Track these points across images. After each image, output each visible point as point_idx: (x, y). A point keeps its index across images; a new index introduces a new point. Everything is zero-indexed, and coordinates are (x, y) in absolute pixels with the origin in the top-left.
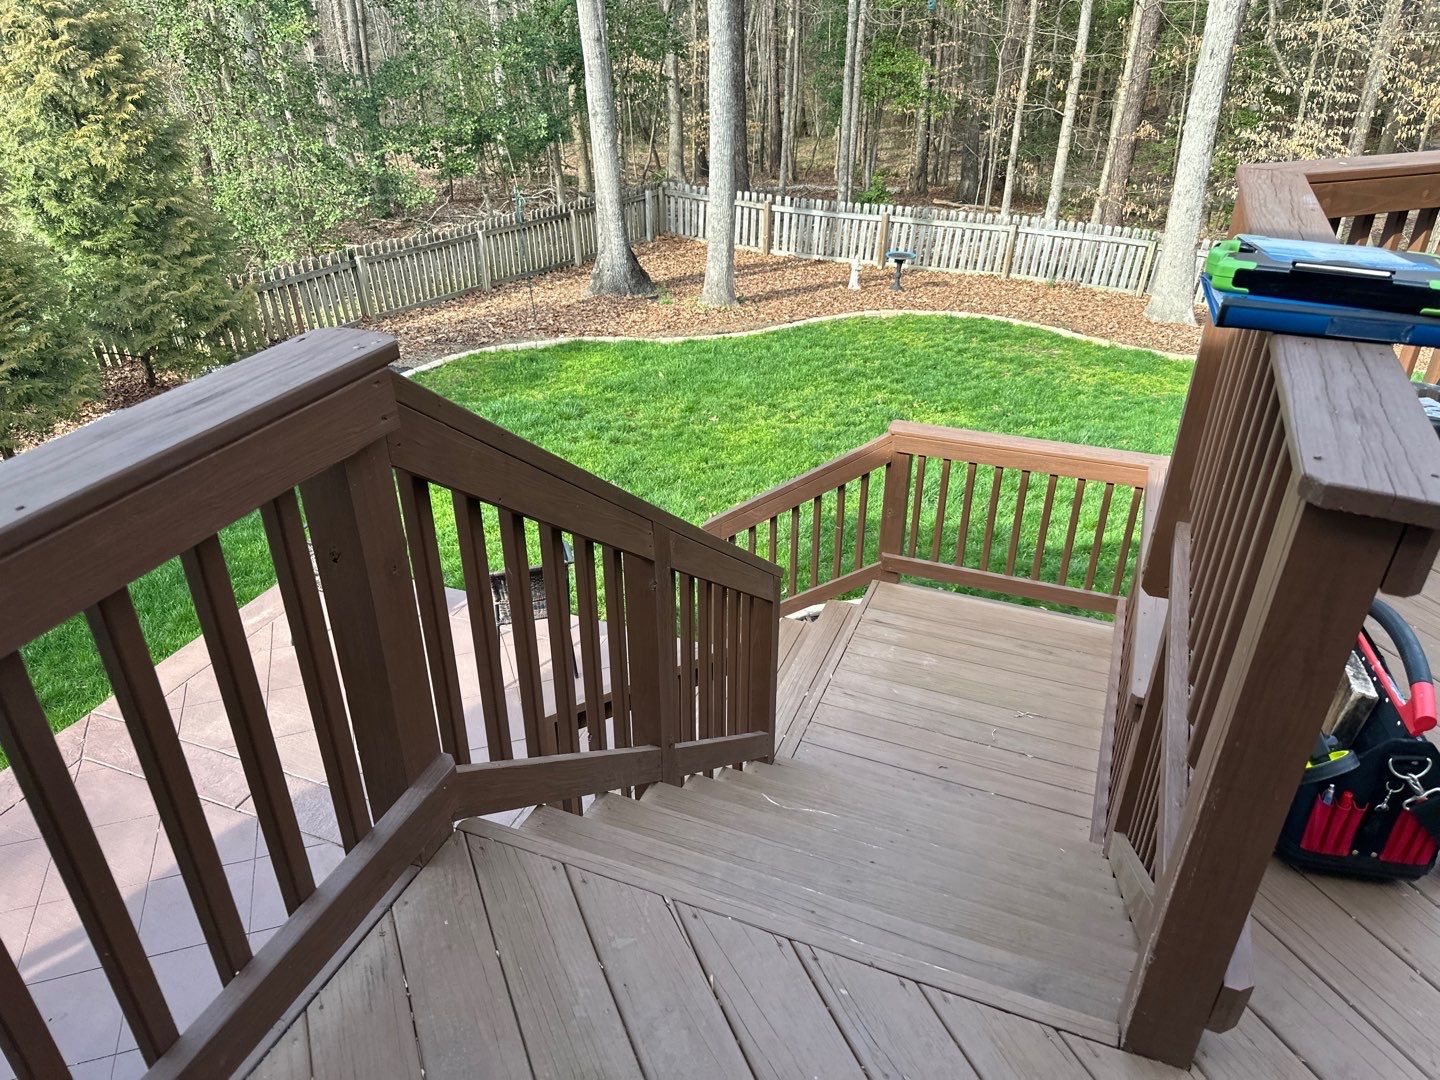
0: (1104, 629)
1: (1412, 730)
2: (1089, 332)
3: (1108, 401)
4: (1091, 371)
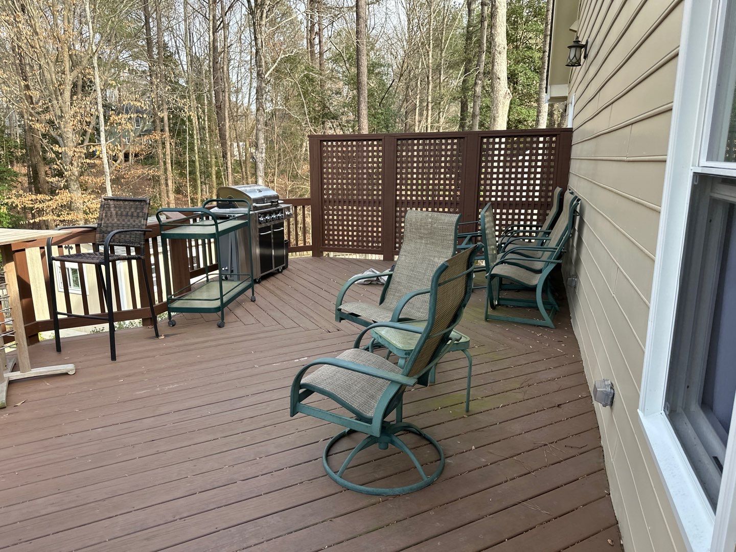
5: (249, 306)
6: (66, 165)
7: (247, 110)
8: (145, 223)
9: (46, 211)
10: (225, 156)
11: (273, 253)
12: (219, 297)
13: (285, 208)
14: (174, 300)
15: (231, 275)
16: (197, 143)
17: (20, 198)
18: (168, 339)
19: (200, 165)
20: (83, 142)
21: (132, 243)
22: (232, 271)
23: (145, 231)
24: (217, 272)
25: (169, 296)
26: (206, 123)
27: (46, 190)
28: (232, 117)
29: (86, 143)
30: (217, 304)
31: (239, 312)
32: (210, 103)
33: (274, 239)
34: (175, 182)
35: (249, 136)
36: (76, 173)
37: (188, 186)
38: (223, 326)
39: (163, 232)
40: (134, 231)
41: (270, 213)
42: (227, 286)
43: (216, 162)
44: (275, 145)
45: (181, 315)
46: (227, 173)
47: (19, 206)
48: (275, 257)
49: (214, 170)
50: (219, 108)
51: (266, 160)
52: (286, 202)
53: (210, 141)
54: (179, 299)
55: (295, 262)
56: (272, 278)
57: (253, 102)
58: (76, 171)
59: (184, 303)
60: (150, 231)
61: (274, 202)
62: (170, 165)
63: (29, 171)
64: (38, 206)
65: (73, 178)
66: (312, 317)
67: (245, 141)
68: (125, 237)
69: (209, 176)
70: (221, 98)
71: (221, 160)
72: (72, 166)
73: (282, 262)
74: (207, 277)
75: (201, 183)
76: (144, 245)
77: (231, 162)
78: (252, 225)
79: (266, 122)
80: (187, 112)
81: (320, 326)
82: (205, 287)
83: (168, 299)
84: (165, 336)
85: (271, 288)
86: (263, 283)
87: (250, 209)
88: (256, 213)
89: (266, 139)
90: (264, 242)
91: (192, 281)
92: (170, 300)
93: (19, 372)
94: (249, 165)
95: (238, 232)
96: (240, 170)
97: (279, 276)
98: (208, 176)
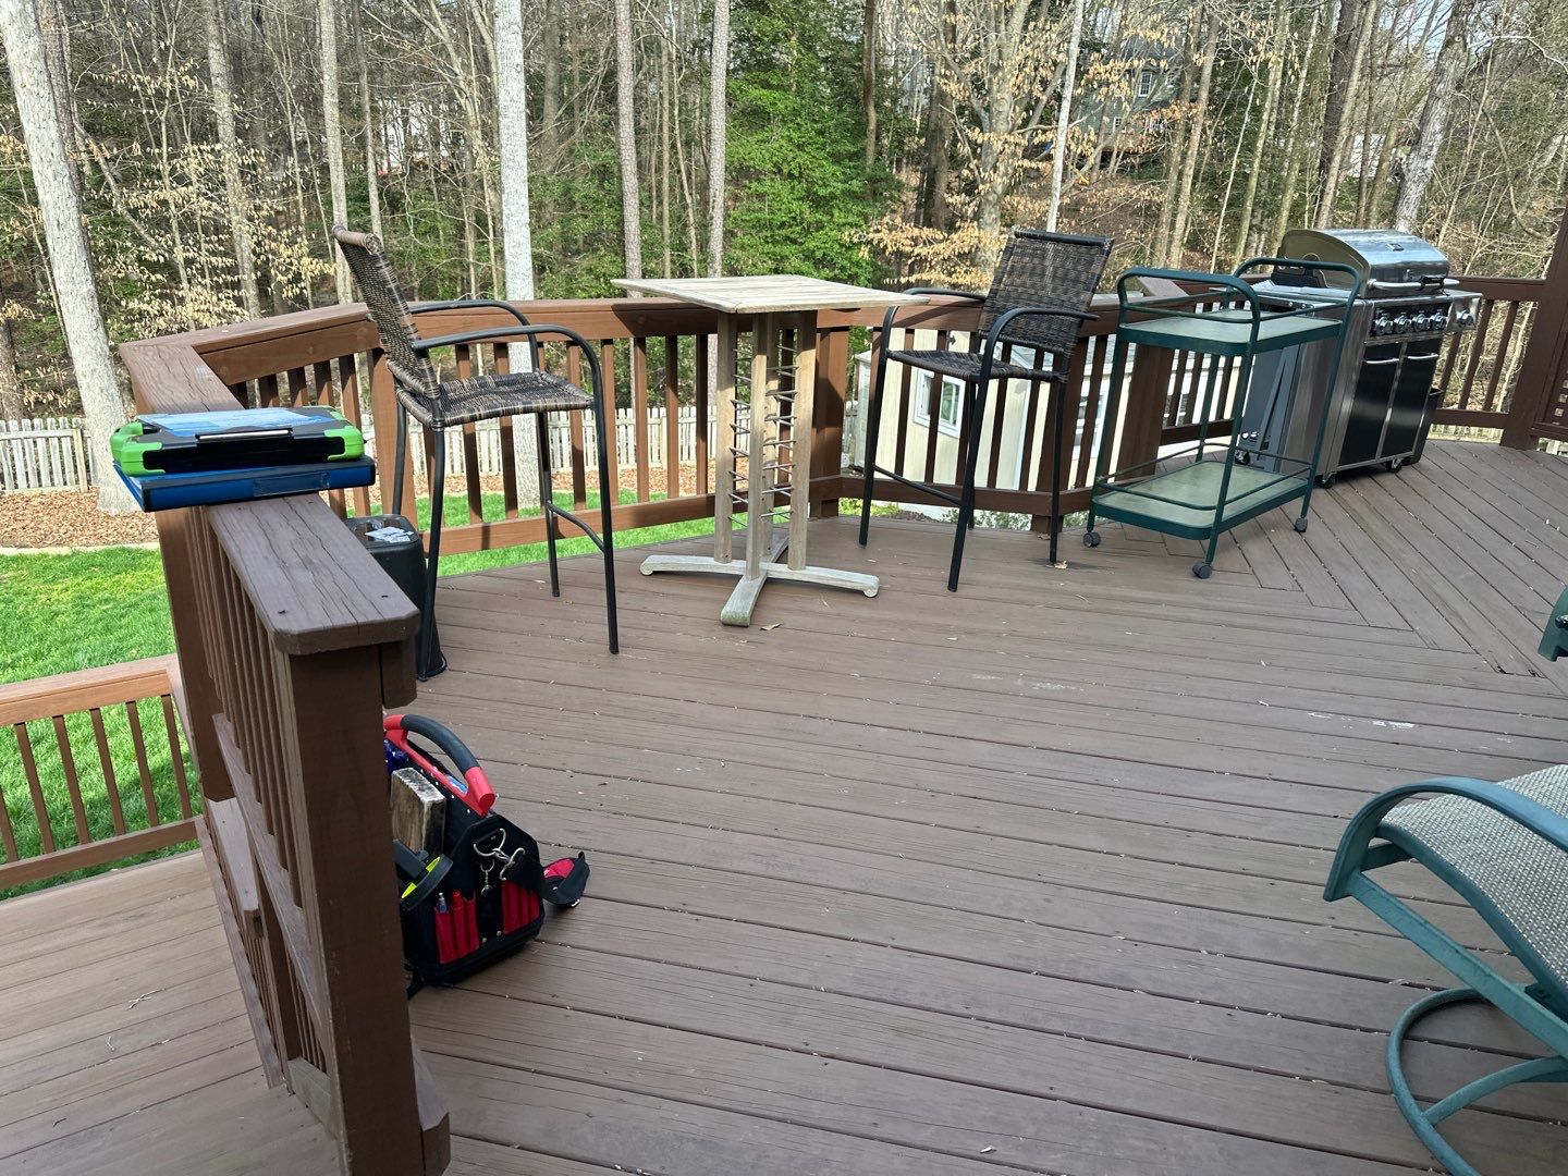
0: (192, 859)
1: (480, 812)
2: (38, 543)
3: (95, 613)
4: (60, 587)
5: (1286, 540)
6: (985, 171)
7: (1416, 50)
8: (1087, 300)
9: (930, 263)
10: (1324, 166)
11: (1388, 418)
12: (1216, 504)
13: (1458, 300)
14: (1111, 489)
15: (1259, 454)
16: (1265, 131)
17: (894, 232)
18: (1074, 572)
19: (1258, 183)
20: (1026, 122)
21: (1049, 341)
22: (1265, 445)
23: (1083, 318)
24: (1227, 440)
25: (1101, 478)
26: (1301, 85)
27: (942, 221)
28: (1370, 72)
29: (1033, 125)
30: (1206, 519)
31: (1255, 550)
32: (1323, 30)
33: (1401, 380)
34: (1193, 222)
35: (1403, 115)
36: (1000, 189)
37: (1219, 231)
38: (1207, 577)
39: (1122, 326)
40: (1060, 314)
41: (1411, 310)
42: (1242, 479)
43: (1301, 181)
44: (1470, 140)
45: (1118, 524)
46: (1320, 206)
47: (890, 249)
48: (1392, 428)
49: (1289, 198)
50: (1344, 44)
51: (1432, 181)
52: (1465, 284)
53: (1298, 130)
54: (1119, 489)
55: (1443, 449)
56: (1367, 483)
57: (1437, 31)
58: (1000, 182)
59: (1129, 500)
60: (1094, 319)
61: (1430, 281)
62: (1190, 181)
63: (922, 181)
64: (920, 250)
65: (990, 198)
66: (1457, 615)
67: (1387, 131)
68: (1039, 326)
69: (1272, 211)
70: (1356, 18)
71: (1312, 176)
72: (995, 172)
73: (1408, 444)
74: (1200, 448)
75: (1250, 229)
76: (1073, 349)
77: (1337, 181)
78: (1350, 334)
79: (1461, 81)
80: (1262, 53)
81: (1477, 645)
82: (1189, 471)
83: (1096, 484)
84: (1070, 565)
85: (1358, 506)
86: (1339, 489)
87: (1358, 292)
88: (1369, 306)
89: (1448, 125)
90: (1372, 386)
91: (1164, 451)
92: (1101, 487)
93: (786, 566)
94: (1381, 191)
95: (1308, 349)
96: (1353, 204)
97: (1388, 480)
98: (1271, 214)
